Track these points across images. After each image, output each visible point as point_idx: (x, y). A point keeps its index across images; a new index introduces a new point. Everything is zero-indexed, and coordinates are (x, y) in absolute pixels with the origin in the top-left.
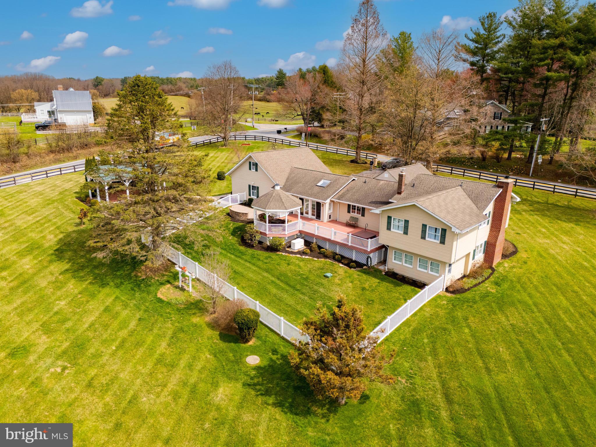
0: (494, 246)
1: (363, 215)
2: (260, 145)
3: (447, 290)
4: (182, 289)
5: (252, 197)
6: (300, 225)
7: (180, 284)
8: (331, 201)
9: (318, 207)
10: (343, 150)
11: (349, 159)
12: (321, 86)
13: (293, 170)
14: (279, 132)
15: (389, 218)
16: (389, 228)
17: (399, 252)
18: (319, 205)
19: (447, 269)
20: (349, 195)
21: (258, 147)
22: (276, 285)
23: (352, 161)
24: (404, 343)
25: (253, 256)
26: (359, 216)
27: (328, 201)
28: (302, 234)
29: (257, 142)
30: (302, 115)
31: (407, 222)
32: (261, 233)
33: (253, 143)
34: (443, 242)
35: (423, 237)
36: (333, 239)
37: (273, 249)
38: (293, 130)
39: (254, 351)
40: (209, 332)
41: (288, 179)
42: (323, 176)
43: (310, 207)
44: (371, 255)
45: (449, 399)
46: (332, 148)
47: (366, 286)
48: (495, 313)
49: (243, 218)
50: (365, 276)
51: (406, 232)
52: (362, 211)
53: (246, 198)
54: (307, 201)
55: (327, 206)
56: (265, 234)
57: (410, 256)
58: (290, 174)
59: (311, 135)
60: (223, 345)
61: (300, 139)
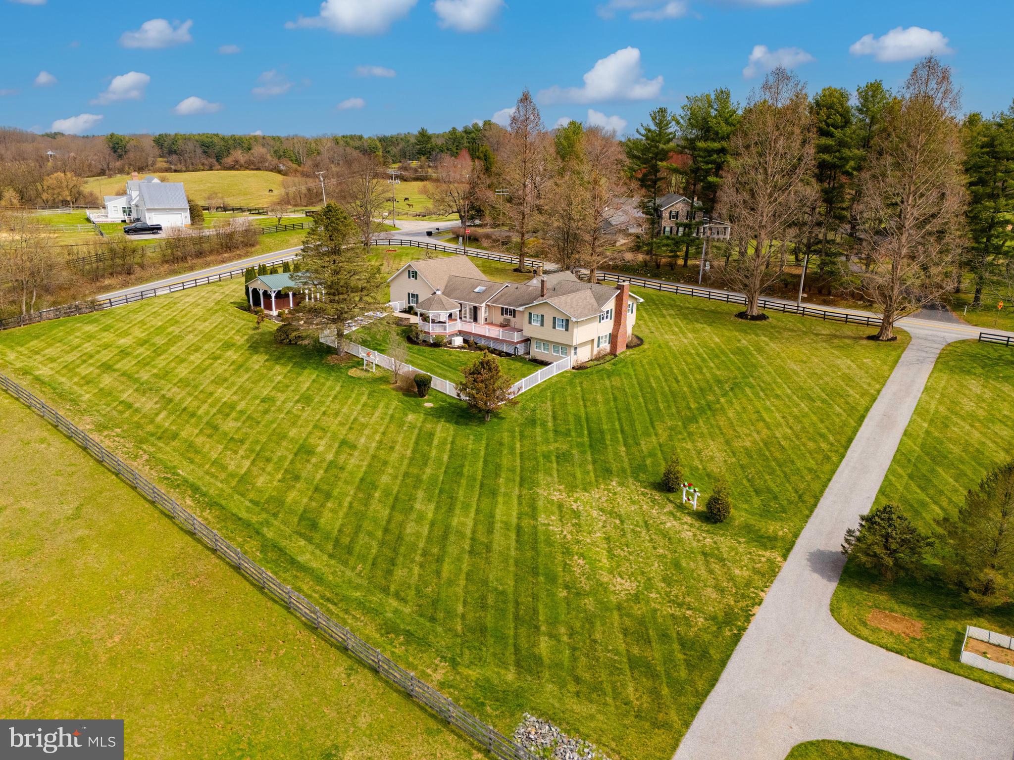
0: (617, 337)
1: (514, 317)
2: (409, 251)
3: (573, 368)
4: (367, 370)
5: (411, 304)
6: (459, 325)
7: (365, 367)
8: (487, 305)
9: (475, 310)
10: (506, 257)
11: (513, 268)
12: (482, 175)
13: (451, 278)
14: (429, 234)
15: (530, 314)
16: (530, 323)
17: (539, 341)
18: (476, 309)
19: (573, 352)
20: (502, 299)
21: (407, 254)
22: (441, 368)
23: (516, 270)
24: (534, 395)
25: (419, 350)
26: (511, 317)
27: (484, 305)
28: (460, 333)
29: (404, 248)
30: (459, 211)
31: (542, 316)
32: (425, 332)
33: (400, 249)
34: (567, 330)
35: (554, 327)
36: (487, 335)
37: (437, 345)
38: (447, 231)
39: (429, 401)
40: (394, 393)
41: (446, 286)
42: (480, 282)
43: (468, 311)
44: (518, 346)
45: (555, 418)
46: (495, 255)
47: (513, 367)
48: (603, 379)
49: (405, 323)
50: (512, 362)
51: (542, 325)
52: (513, 313)
53: (405, 305)
54: (466, 305)
55: (483, 310)
56: (428, 333)
57: (546, 343)
58: (448, 282)
59: (470, 238)
60: (406, 398)
61: (457, 243)
